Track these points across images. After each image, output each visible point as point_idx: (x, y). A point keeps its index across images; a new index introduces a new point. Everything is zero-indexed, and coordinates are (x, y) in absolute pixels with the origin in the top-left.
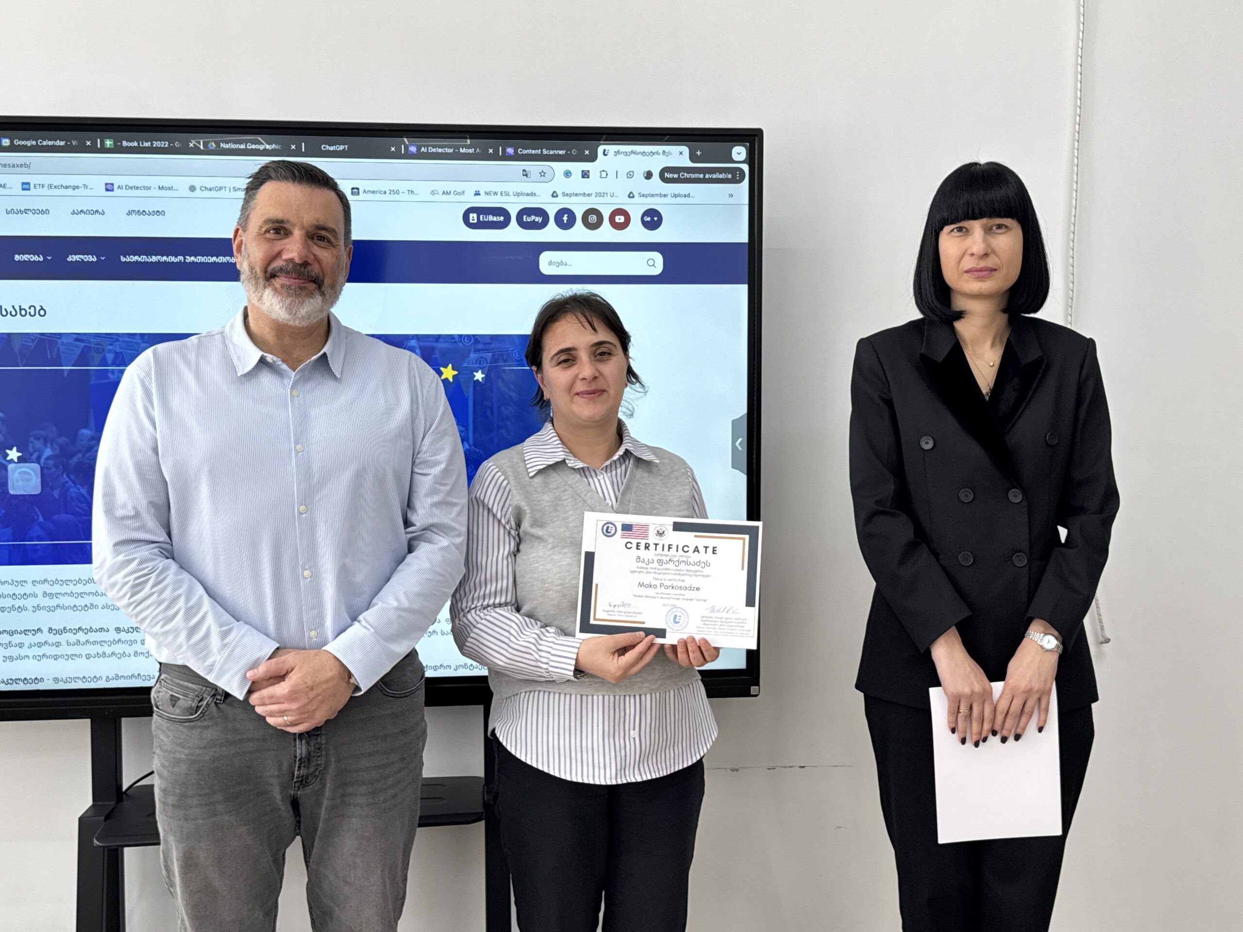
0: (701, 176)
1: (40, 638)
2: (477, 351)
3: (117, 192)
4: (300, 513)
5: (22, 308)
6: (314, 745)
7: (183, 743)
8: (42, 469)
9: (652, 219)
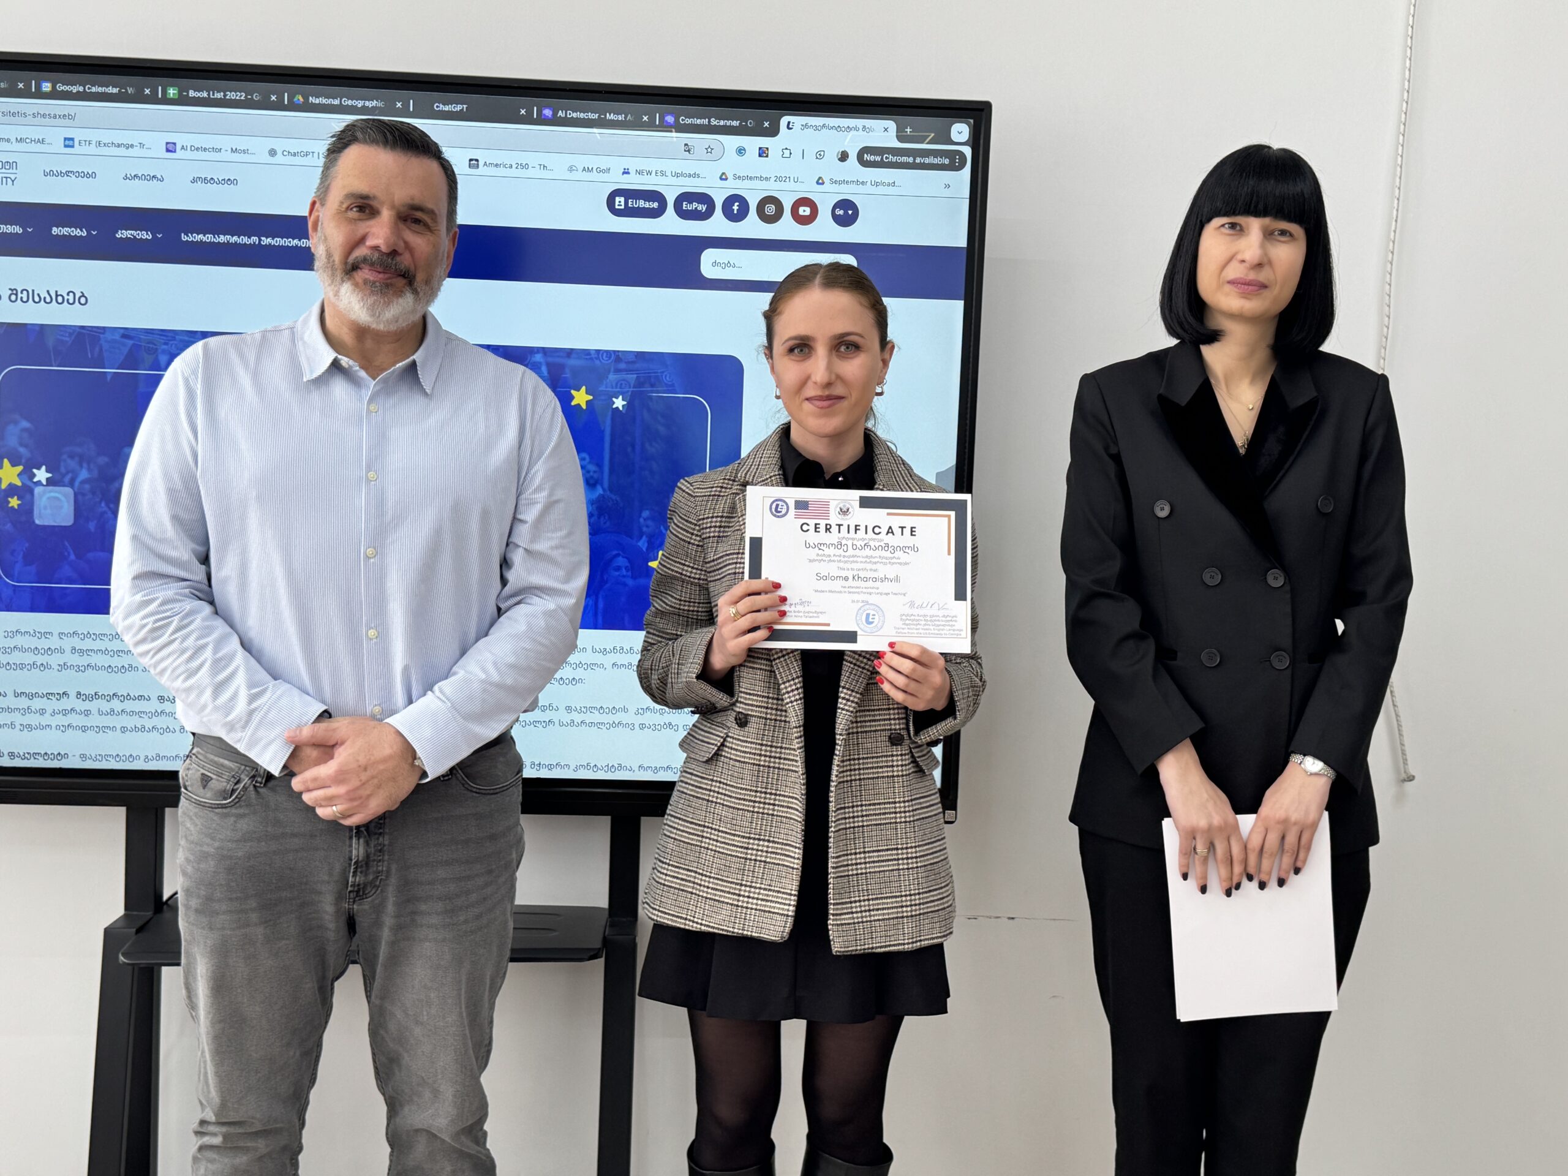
0: (911, 160)
1: (66, 704)
2: (618, 371)
3: (179, 154)
4: (367, 558)
5: (59, 293)
6: (375, 846)
7: (214, 833)
8: (76, 495)
9: (846, 213)
